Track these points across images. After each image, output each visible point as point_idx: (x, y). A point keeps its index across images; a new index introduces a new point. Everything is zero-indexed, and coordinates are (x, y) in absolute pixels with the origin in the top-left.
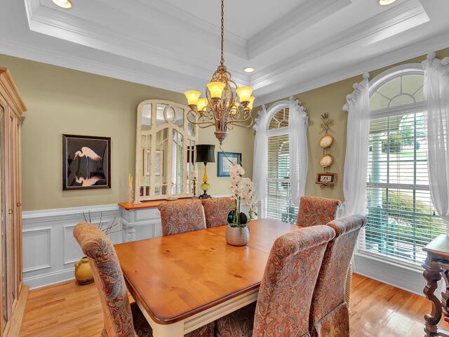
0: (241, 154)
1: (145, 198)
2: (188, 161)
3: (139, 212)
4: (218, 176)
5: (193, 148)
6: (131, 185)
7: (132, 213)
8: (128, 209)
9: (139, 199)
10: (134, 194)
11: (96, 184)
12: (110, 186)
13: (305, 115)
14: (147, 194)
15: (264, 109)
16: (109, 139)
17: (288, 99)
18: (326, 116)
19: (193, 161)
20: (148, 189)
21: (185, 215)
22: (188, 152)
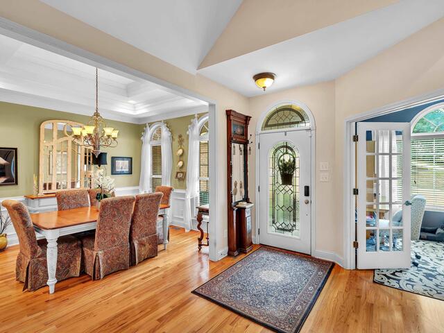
0: (131, 158)
1: (48, 191)
2: (85, 163)
3: (42, 200)
4: (112, 174)
5: (89, 154)
6: (35, 182)
7: (36, 202)
8: (33, 199)
9: (42, 192)
10: (38, 188)
11: (5, 182)
12: (17, 183)
13: (170, 134)
14: (50, 188)
15: (148, 127)
16: (16, 149)
17: (161, 121)
18: (180, 136)
19: (89, 163)
20: (50, 185)
21: (74, 199)
22: (86, 157)
